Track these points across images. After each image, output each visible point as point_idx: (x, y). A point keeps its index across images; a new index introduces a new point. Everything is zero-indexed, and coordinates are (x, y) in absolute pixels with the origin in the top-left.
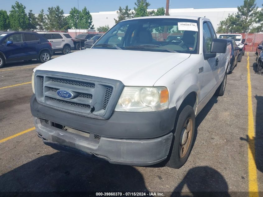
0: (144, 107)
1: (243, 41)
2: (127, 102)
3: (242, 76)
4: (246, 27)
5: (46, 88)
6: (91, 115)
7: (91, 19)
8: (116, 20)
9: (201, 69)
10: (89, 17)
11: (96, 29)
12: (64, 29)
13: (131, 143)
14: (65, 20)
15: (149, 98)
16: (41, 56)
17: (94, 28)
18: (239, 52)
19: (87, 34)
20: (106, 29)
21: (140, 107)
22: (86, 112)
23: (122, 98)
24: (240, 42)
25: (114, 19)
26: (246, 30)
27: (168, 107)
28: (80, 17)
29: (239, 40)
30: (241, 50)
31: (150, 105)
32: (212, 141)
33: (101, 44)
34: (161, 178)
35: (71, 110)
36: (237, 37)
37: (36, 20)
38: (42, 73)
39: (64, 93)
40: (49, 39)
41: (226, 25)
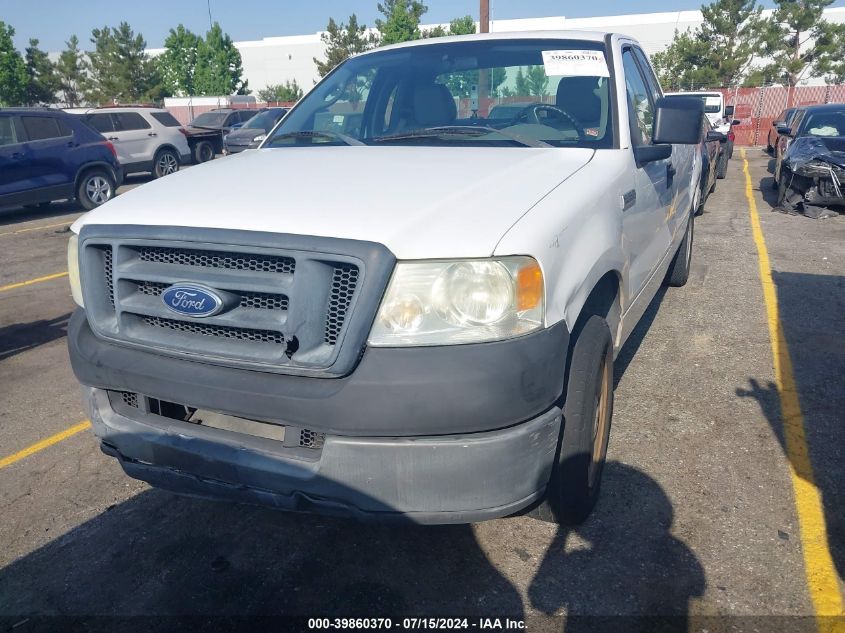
0: (464, 329)
1: (729, 112)
2: (407, 315)
3: (735, 221)
4: (730, 69)
5: (123, 284)
6: (287, 367)
7: (238, 64)
8: (321, 64)
9: (630, 198)
10: (230, 57)
11: (255, 94)
12: (151, 97)
13: (430, 449)
14: (150, 67)
15: (480, 296)
16: (82, 187)
17: (249, 92)
18: (718, 147)
19: (229, 112)
20: (289, 92)
21: (448, 330)
22: (271, 356)
23: (391, 300)
24: (719, 115)
25: (314, 59)
26: (731, 77)
27: (543, 321)
28: (202, 57)
29: (715, 109)
30: (723, 139)
31: (482, 321)
32: (671, 429)
33: (293, 133)
34: (528, 556)
35: (217, 351)
36: (710, 102)
37: (54, 72)
38: (105, 235)
39: (189, 298)
40: (104, 132)
41: (669, 67)
